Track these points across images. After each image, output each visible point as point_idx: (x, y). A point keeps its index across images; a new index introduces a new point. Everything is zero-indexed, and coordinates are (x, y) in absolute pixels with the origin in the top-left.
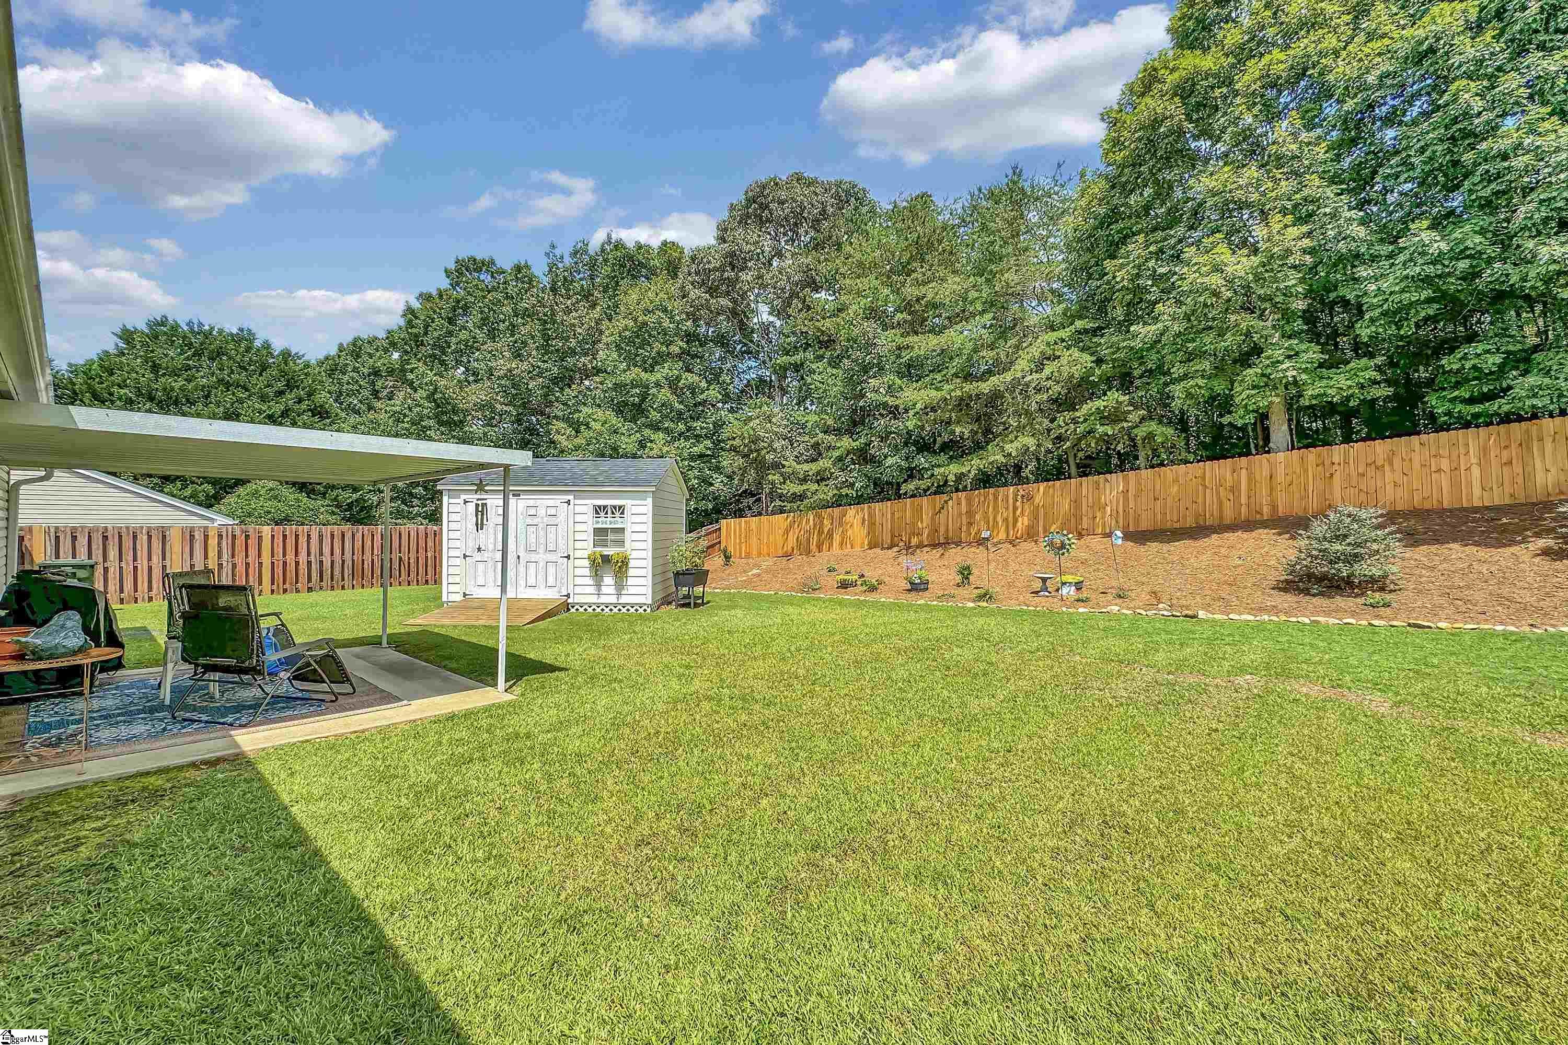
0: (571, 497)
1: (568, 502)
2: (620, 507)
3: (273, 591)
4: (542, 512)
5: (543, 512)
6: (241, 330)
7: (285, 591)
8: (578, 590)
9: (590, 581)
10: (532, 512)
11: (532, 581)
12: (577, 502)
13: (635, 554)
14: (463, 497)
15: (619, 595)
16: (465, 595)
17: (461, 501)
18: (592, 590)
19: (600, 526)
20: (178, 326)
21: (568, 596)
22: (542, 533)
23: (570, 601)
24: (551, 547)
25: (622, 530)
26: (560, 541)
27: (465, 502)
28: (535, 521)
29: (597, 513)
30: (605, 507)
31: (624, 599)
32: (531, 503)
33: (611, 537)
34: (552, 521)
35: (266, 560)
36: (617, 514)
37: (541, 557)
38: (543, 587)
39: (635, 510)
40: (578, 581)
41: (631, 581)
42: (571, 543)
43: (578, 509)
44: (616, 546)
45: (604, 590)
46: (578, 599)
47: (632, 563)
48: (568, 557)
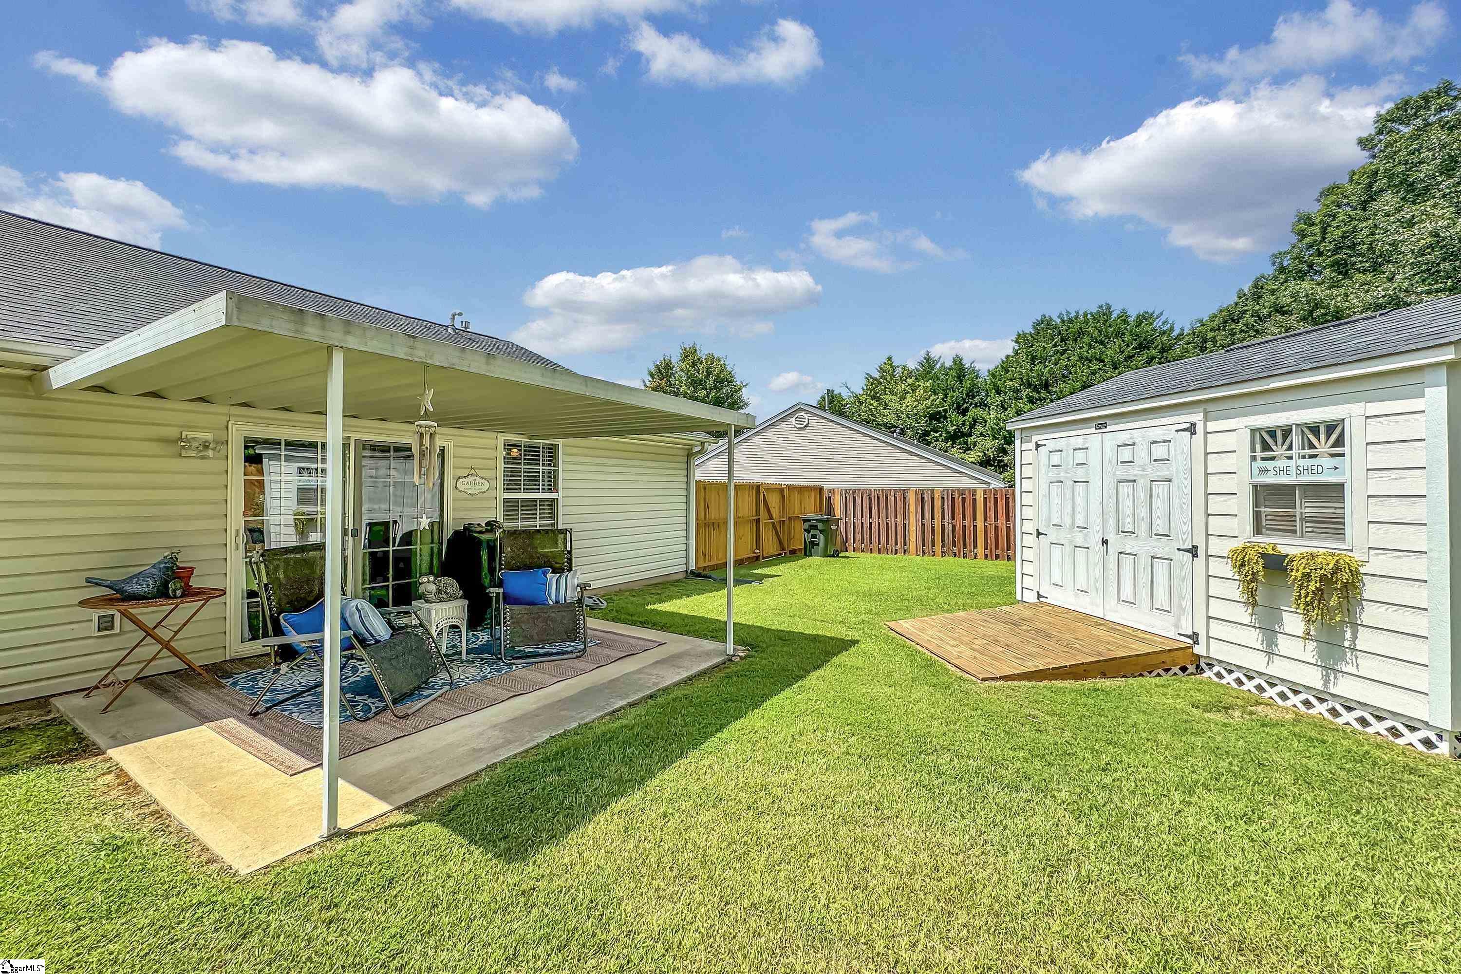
0: (1197, 418)
1: (1192, 429)
2: (1331, 428)
3: (986, 556)
4: (1142, 454)
5: (1145, 454)
6: (1101, 307)
7: (997, 557)
8: (1216, 629)
9: (1243, 614)
10: (1126, 454)
11: (1127, 592)
12: (1212, 426)
13: (1376, 564)
14: (1035, 438)
15: (1330, 670)
16: (1039, 596)
17: (1032, 446)
18: (1253, 637)
19: (1269, 479)
20: (1051, 319)
21: (1195, 637)
22: (1142, 495)
23: (1199, 650)
24: (1160, 526)
25: (1336, 491)
26: (1175, 517)
27: (1038, 446)
28: (1132, 472)
29: (1266, 447)
30: (1287, 432)
31: (1345, 687)
32: (1123, 437)
33: (1305, 508)
34: (1161, 471)
35: (980, 524)
36: (1323, 446)
37: (1143, 546)
38: (1146, 604)
39: (1378, 431)
40: (1217, 609)
41: (1365, 640)
42: (1200, 517)
43: (1216, 443)
44: (1316, 533)
45: (1284, 645)
46: (1217, 651)
47: (1371, 589)
48: (1193, 551)
